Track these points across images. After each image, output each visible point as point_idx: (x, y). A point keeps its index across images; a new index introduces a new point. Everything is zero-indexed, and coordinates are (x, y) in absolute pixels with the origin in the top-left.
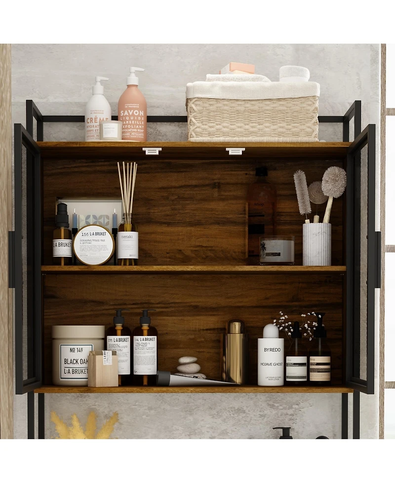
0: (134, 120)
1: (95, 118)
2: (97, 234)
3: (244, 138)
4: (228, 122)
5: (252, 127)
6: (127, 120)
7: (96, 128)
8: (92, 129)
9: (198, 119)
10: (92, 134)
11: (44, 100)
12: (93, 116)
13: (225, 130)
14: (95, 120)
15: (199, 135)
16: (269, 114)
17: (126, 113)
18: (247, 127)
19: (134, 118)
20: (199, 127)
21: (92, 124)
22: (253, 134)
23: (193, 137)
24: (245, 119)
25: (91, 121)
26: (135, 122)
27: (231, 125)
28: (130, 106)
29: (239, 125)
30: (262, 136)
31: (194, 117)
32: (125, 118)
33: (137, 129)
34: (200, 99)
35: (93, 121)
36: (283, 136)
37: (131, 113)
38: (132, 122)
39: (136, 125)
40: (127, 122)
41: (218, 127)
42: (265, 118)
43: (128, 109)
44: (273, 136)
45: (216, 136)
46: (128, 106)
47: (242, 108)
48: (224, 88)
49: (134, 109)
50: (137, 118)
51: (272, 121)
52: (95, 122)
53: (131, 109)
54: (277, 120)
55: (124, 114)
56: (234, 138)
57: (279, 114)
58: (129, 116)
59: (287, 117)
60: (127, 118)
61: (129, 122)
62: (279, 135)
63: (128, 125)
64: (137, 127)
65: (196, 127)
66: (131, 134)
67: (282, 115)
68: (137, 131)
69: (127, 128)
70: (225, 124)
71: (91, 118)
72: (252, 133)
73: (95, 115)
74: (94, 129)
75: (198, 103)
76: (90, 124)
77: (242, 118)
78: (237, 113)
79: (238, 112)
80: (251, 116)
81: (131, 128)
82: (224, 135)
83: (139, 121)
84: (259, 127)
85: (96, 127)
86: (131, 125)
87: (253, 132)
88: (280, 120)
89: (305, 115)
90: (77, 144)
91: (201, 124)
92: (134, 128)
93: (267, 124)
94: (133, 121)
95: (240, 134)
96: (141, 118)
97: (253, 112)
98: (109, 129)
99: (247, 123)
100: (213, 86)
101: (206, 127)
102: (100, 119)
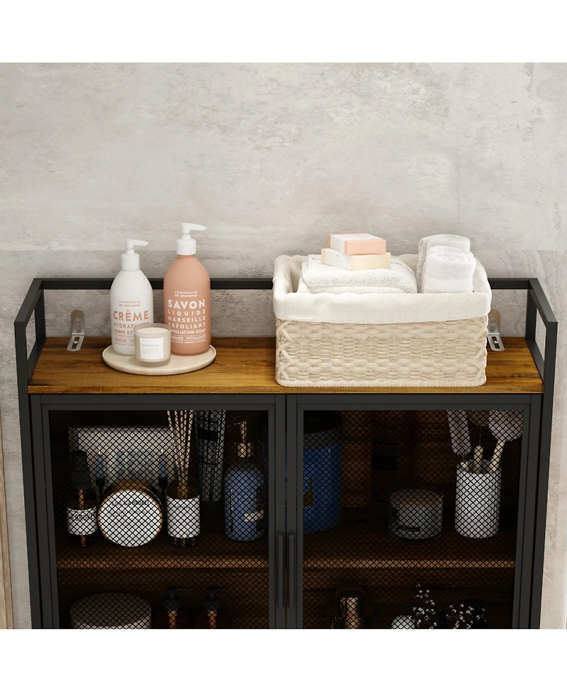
0: (190, 316)
1: (127, 314)
2: (135, 502)
3: (367, 381)
4: (341, 357)
5: (380, 365)
6: (179, 317)
7: (129, 329)
8: (122, 329)
9: (293, 353)
10: (122, 338)
11: (44, 248)
12: (124, 310)
13: (336, 369)
14: (127, 317)
15: (294, 377)
16: (407, 345)
17: (177, 305)
18: (371, 365)
19: (190, 314)
20: (293, 366)
21: (123, 322)
22: (380, 375)
23: (284, 379)
24: (369, 353)
25: (120, 317)
26: (191, 320)
27: (347, 361)
28: (184, 295)
29: (359, 361)
30: (395, 377)
31: (287, 349)
32: (176, 313)
33: (195, 330)
34: (295, 323)
35: (124, 318)
36: (429, 378)
37: (184, 307)
38: (186, 320)
39: (194, 323)
40: (179, 320)
41: (325, 365)
42: (401, 351)
43: (179, 299)
44: (412, 379)
45: (321, 378)
46: (180, 295)
47: (364, 336)
48: (335, 307)
49: (190, 300)
50: (195, 313)
51: (411, 354)
52: (127, 320)
53: (184, 300)
54: (420, 353)
55: (173, 305)
56: (351, 382)
57: (425, 344)
58: (182, 310)
59: (437, 350)
60: (179, 314)
61: (181, 320)
62: (424, 375)
63: (180, 324)
64: (195, 326)
65: (289, 364)
66: (185, 338)
67: (430, 346)
68: (195, 334)
69: (179, 329)
70: (336, 361)
71: (120, 313)
72: (378, 374)
73: (128, 308)
74: (126, 330)
75: (293, 328)
76: (118, 321)
77: (363, 351)
78: (356, 344)
79: (357, 342)
80: (378, 347)
81: (185, 329)
82: (333, 377)
83: (198, 317)
84: (390, 364)
85: (129, 327)
86: (185, 324)
87: (381, 373)
88: (425, 353)
89: (465, 346)
90: (99, 390)
91: (297, 360)
92: (190, 330)
93: (405, 361)
94: (188, 319)
95: (360, 376)
96: (201, 312)
97: (381, 342)
98: (150, 347)
99: (372, 358)
100: (317, 303)
101: (306, 364)
102: (135, 315)
